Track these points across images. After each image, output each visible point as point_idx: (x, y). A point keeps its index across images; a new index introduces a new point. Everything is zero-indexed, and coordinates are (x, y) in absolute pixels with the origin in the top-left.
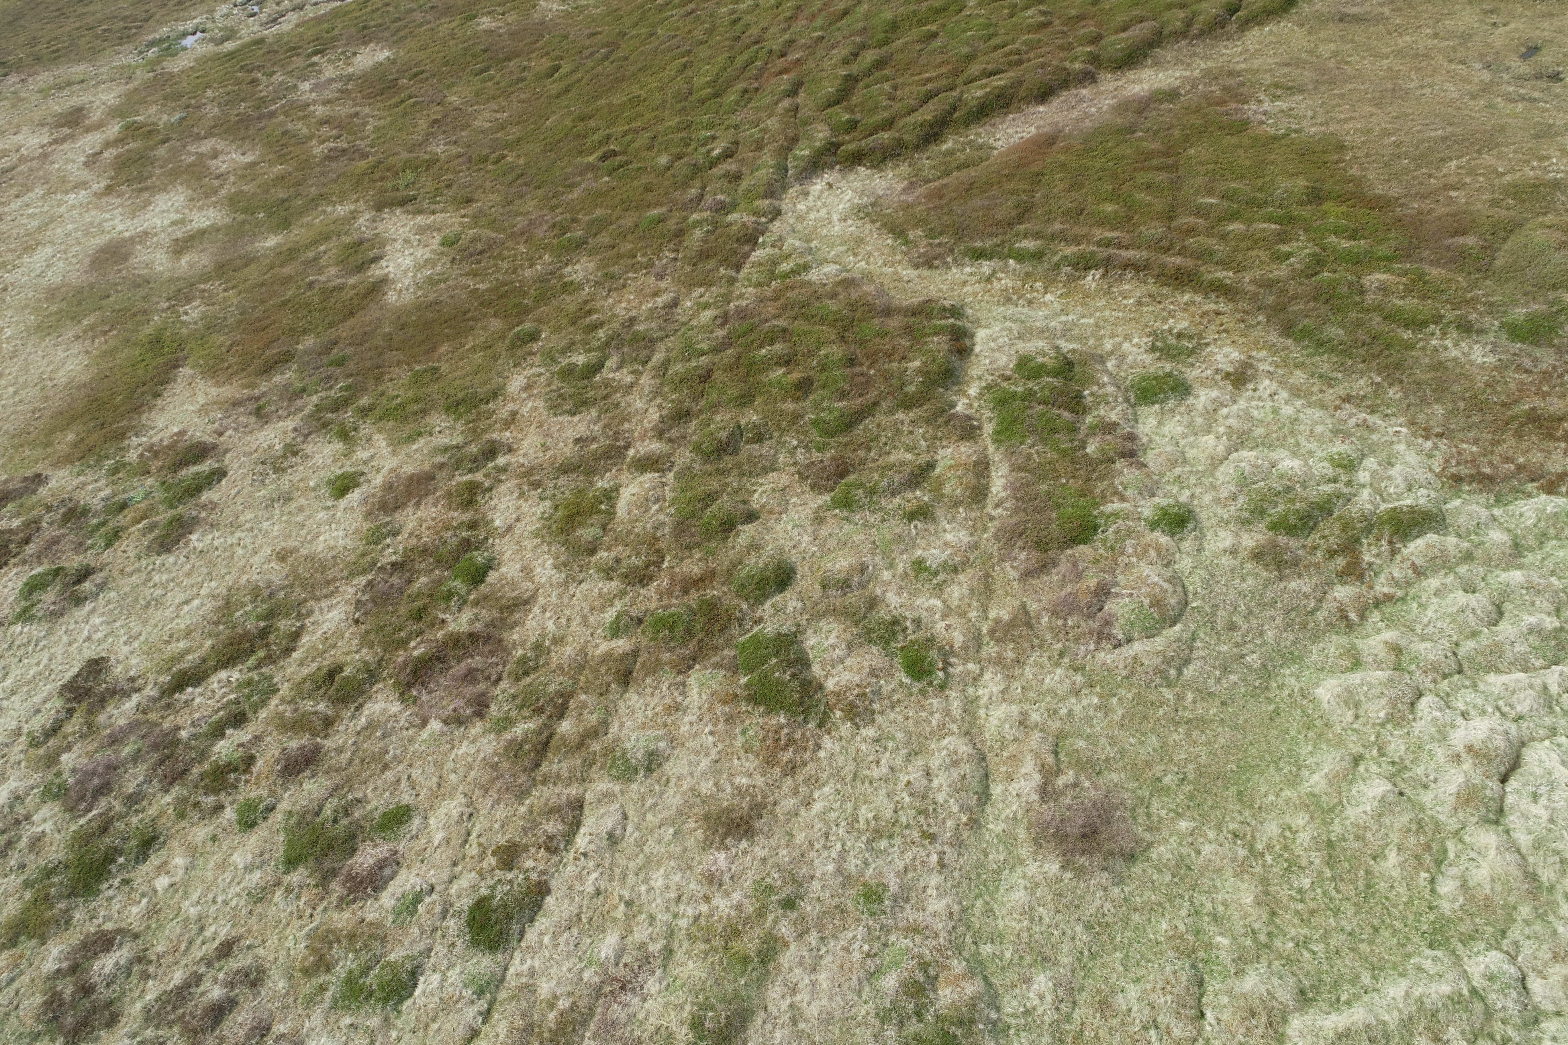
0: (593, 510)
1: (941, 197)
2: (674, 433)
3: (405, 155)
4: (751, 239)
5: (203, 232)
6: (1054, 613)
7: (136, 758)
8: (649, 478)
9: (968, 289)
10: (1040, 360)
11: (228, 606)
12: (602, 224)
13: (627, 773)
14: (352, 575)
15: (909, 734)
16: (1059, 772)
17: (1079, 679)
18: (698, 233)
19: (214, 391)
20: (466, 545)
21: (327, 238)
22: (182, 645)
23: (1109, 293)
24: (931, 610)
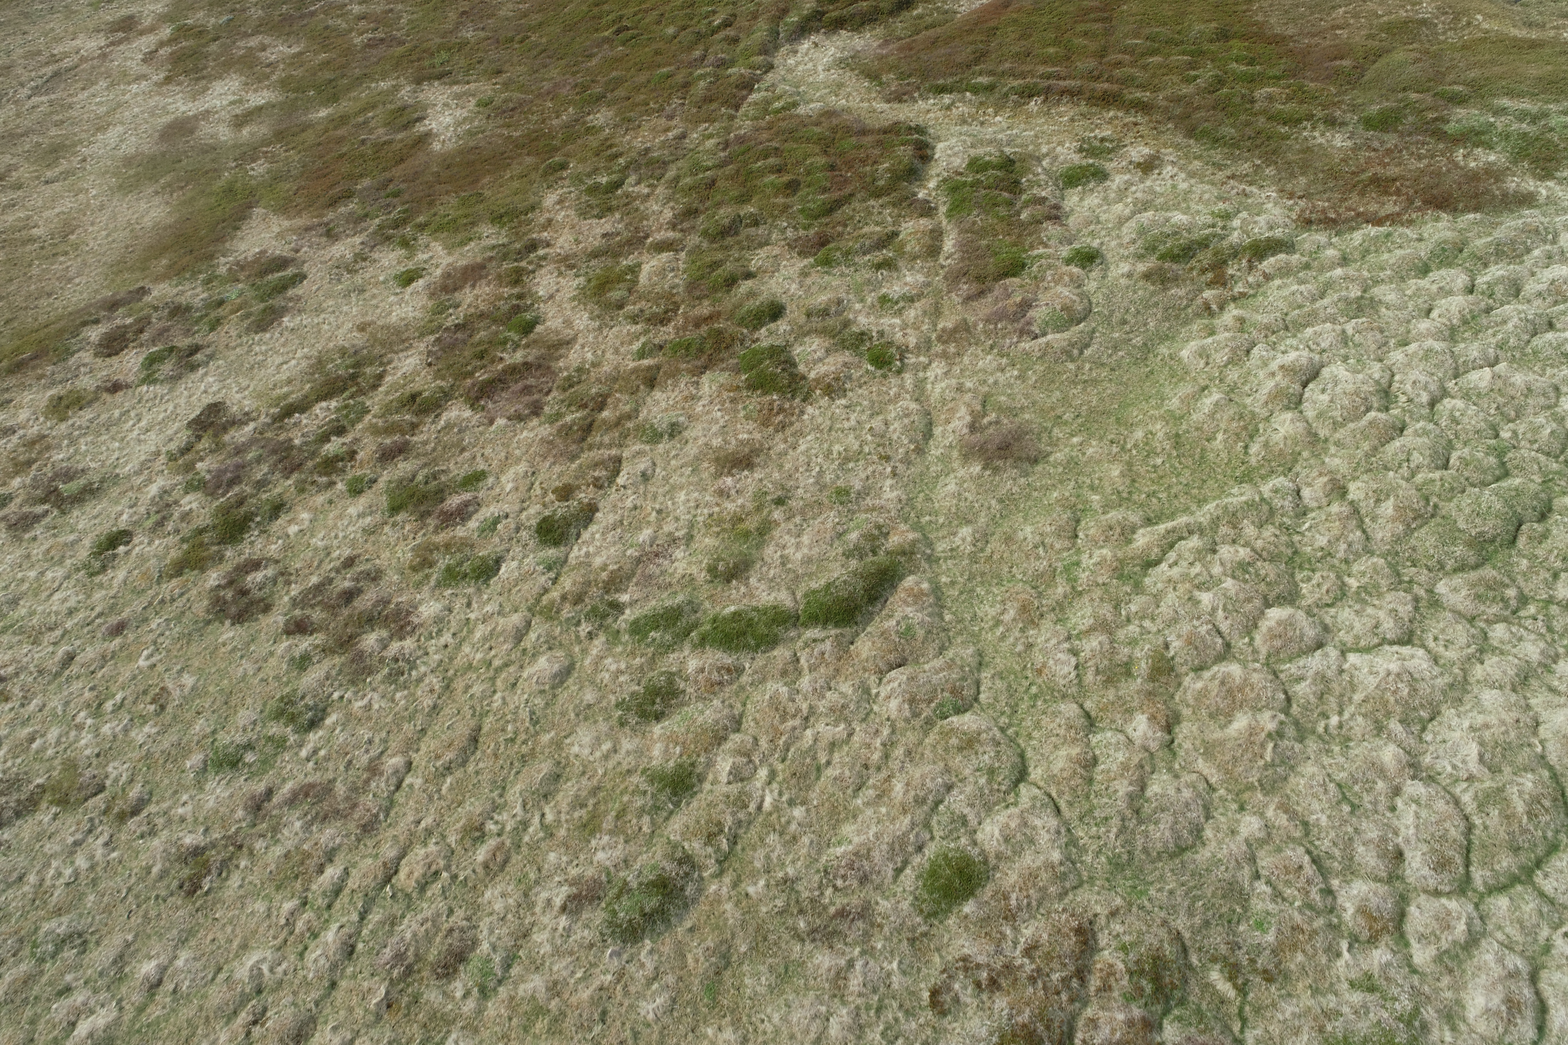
0: (620, 279)
1: (911, 49)
2: (686, 225)
3: (438, 40)
4: (748, 86)
5: (260, 109)
6: (988, 321)
7: (259, 460)
8: (665, 256)
9: (932, 115)
10: (987, 158)
11: (320, 363)
12: (618, 83)
13: (655, 437)
14: (422, 335)
15: (873, 402)
16: (985, 415)
17: (1004, 361)
18: (702, 84)
19: (286, 223)
20: (516, 310)
21: (374, 107)
22: (285, 389)
23: (1048, 113)
24: (892, 326)
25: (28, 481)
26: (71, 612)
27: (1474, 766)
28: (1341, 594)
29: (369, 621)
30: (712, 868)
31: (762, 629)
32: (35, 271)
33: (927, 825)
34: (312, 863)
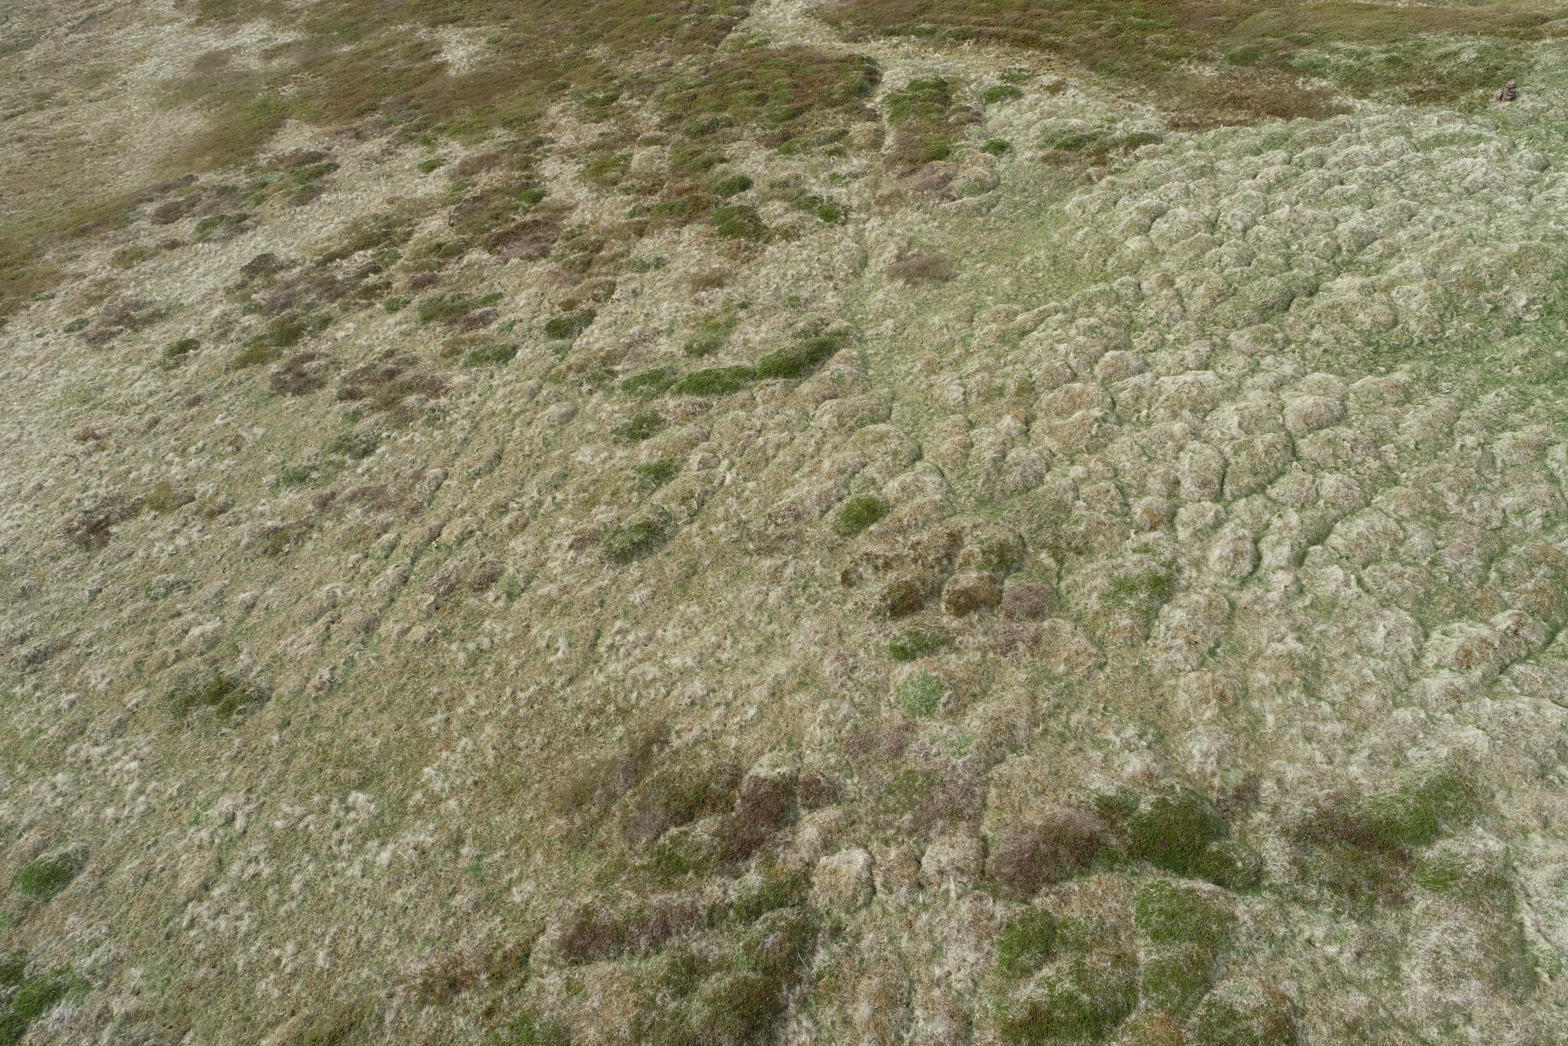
0: (615, 164)
2: (671, 127)
4: (727, 27)
5: (288, 45)
6: (916, 190)
7: (307, 291)
8: (653, 148)
9: (881, 51)
10: (925, 81)
11: (356, 226)
12: (614, 25)
13: (643, 268)
14: (444, 205)
15: (821, 244)
16: (909, 249)
17: (928, 216)
18: (687, 26)
19: (318, 130)
20: (526, 186)
21: (394, 44)
22: (326, 244)
23: (978, 52)
24: (840, 194)
25: (101, 310)
26: (151, 394)
27: (1235, 431)
28: (1162, 344)
29: (409, 388)
30: (685, 517)
31: (728, 379)
32: (87, 166)
33: (846, 486)
34: (371, 533)
